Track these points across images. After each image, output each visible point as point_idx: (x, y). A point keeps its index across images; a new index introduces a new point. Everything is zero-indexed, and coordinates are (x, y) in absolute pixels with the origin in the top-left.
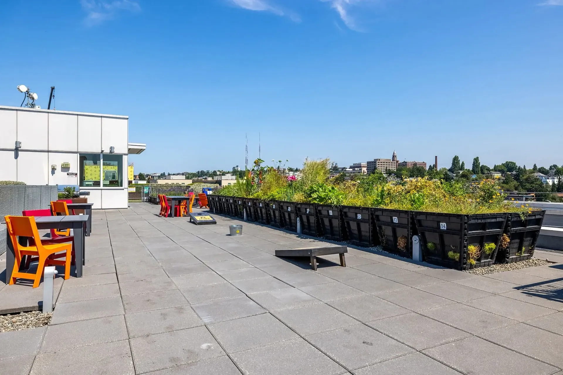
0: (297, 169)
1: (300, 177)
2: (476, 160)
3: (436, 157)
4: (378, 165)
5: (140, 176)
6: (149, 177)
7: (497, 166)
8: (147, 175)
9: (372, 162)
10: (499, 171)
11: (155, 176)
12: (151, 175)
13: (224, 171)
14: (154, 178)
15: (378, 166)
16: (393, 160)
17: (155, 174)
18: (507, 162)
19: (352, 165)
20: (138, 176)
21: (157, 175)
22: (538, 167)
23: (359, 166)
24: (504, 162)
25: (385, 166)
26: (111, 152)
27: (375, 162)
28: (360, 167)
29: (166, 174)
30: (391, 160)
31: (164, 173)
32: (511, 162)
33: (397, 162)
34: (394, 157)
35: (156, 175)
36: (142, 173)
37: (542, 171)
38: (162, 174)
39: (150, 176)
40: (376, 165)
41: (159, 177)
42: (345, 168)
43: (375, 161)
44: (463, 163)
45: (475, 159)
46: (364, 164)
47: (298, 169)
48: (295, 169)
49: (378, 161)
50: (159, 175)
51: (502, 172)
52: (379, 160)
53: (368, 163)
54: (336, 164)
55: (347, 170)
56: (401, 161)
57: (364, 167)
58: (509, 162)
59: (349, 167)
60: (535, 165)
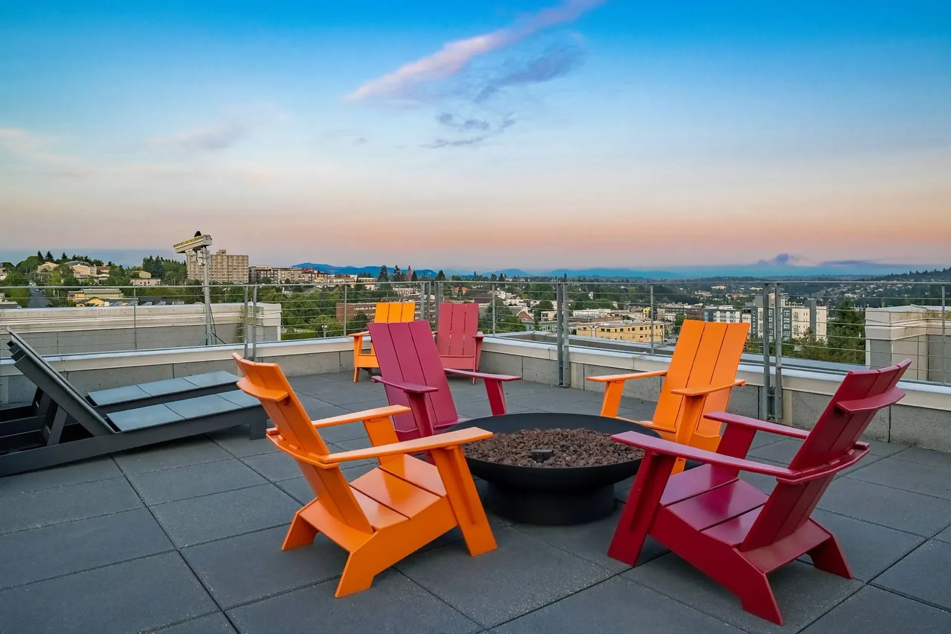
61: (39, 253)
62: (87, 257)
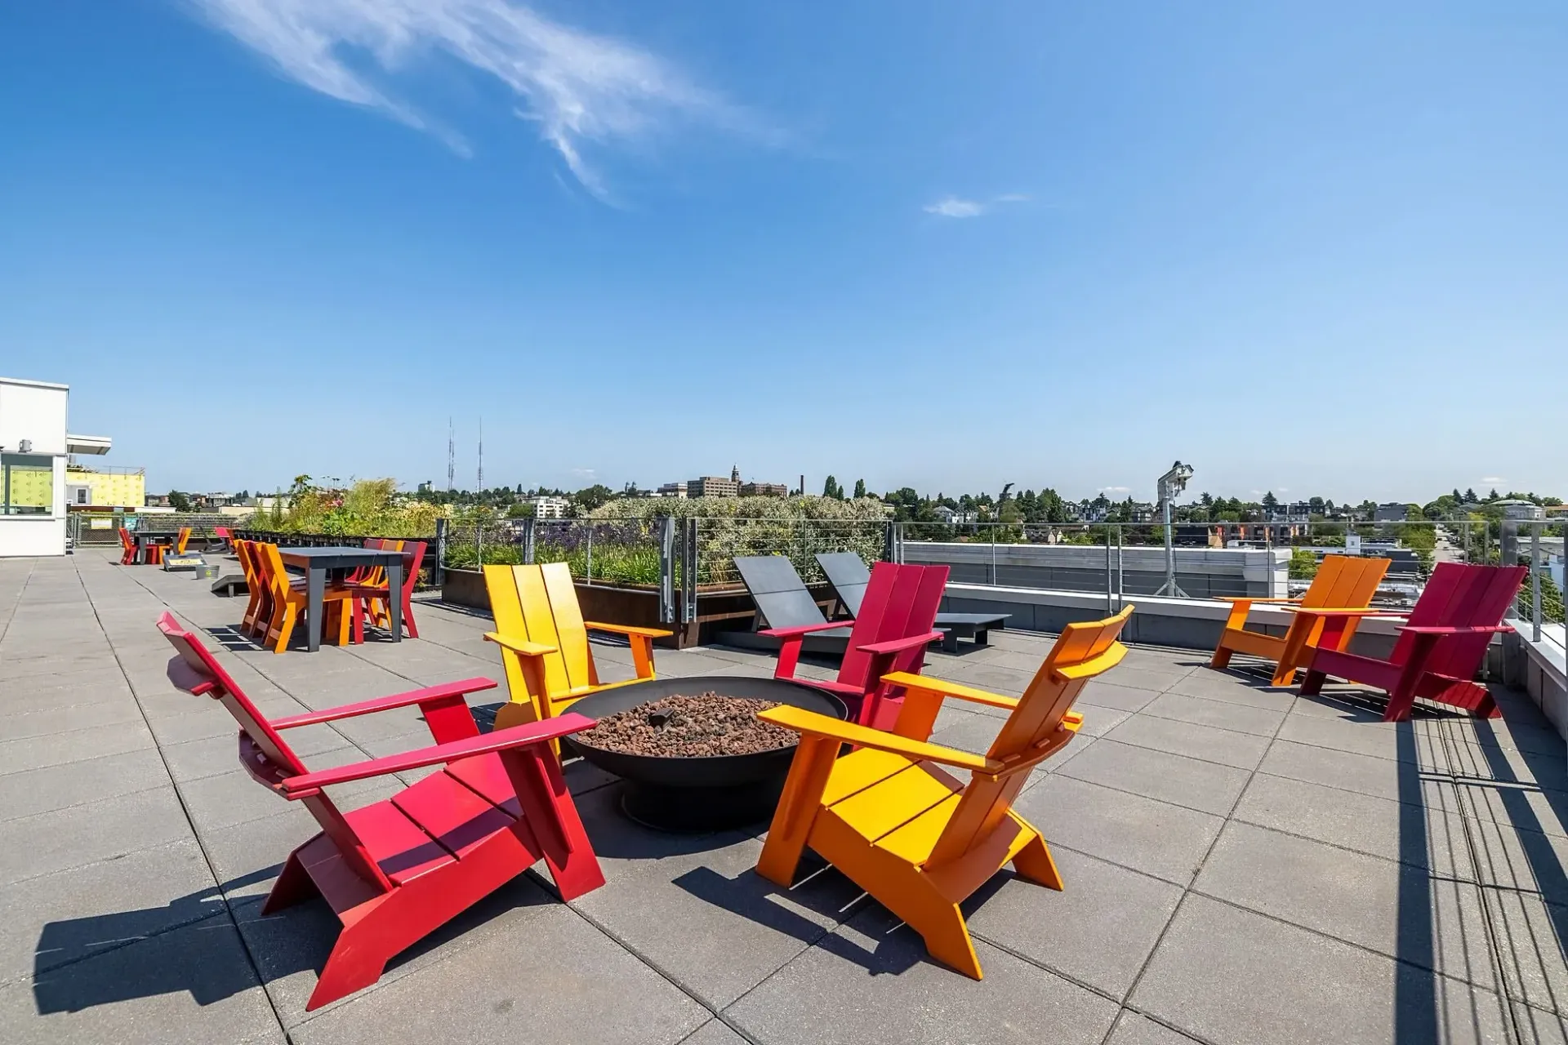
0: (557, 491)
1: (561, 507)
2: (860, 484)
3: (802, 476)
4: (708, 487)
5: (173, 496)
6: (199, 500)
7: (890, 494)
8: (194, 498)
9: (697, 482)
10: (893, 502)
11: (218, 499)
12: (205, 497)
13: (397, 491)
14: (213, 503)
15: (706, 489)
16: (734, 480)
17: (220, 493)
18: (903, 489)
19: (663, 486)
20: (167, 499)
21: (226, 496)
22: (945, 498)
23: (675, 489)
24: (900, 489)
25: (719, 490)
26: (22, 450)
27: (702, 483)
28: (677, 490)
29: (252, 495)
30: (730, 480)
31: (246, 492)
32: (909, 489)
33: (740, 483)
34: (734, 474)
35: (221, 496)
36: (179, 491)
37: (949, 503)
38: (238, 495)
39: (204, 499)
40: (702, 487)
41: (229, 502)
42: (649, 492)
43: (703, 479)
44: (841, 488)
45: (858, 483)
46: (683, 485)
47: (560, 490)
48: (554, 491)
49: (706, 481)
50: (232, 496)
51: (896, 503)
52: (709, 479)
53: (689, 483)
54: (633, 483)
55: (652, 495)
56: (746, 482)
57: (683, 490)
58: (907, 489)
59: (656, 490)
60: (940, 494)
61: (1456, 492)
62: (1531, 494)
